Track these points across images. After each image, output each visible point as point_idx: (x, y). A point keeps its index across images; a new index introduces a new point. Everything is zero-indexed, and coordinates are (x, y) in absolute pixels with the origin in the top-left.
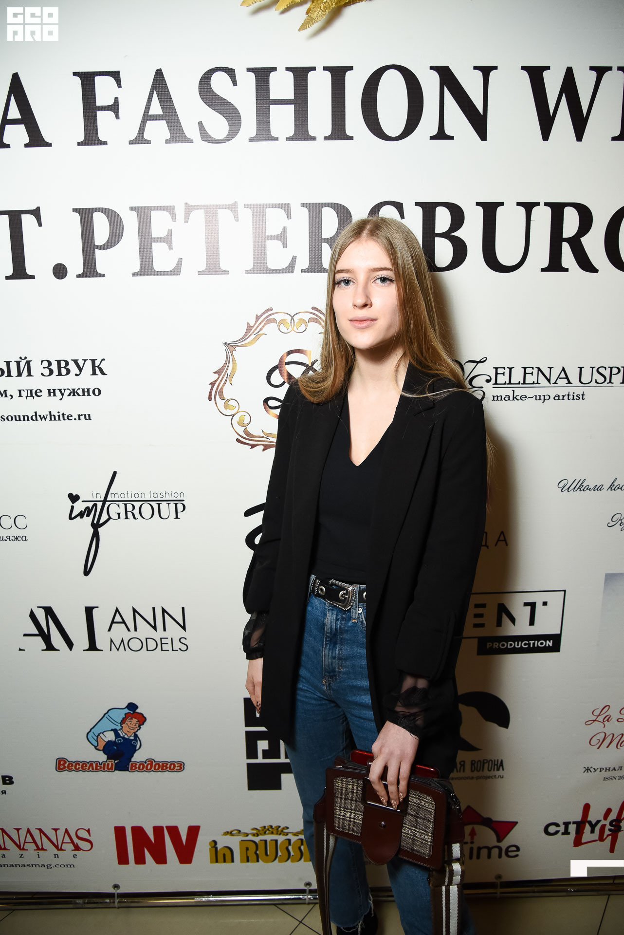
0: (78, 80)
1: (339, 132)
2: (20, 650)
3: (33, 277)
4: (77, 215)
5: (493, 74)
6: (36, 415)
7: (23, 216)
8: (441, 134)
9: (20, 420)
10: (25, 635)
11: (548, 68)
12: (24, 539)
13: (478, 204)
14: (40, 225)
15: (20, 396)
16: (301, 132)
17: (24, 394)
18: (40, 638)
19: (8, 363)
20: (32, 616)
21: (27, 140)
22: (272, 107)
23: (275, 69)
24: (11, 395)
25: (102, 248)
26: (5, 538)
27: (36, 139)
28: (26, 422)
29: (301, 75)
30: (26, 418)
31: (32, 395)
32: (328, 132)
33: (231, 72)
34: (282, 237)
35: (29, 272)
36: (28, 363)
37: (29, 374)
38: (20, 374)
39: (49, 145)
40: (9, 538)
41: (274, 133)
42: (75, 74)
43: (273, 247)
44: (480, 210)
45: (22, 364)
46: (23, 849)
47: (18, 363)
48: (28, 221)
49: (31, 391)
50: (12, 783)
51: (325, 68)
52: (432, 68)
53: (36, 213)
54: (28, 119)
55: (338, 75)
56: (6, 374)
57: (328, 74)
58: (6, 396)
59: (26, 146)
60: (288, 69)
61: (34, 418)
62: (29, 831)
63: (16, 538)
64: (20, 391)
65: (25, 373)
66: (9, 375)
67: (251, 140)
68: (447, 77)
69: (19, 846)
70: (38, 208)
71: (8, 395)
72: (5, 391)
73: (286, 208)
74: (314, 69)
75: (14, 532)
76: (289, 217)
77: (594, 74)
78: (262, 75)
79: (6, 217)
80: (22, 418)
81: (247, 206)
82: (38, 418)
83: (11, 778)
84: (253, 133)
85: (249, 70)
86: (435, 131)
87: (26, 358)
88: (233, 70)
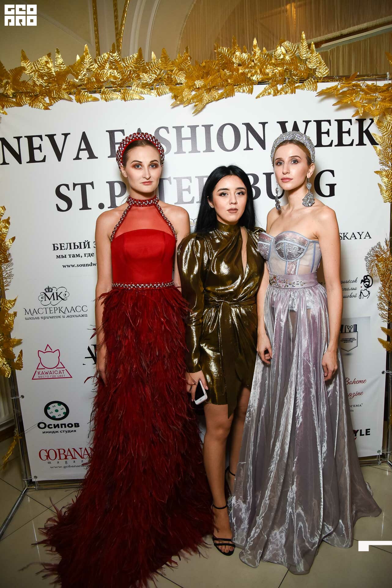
0: (108, 133)
1: (209, 149)
2: (83, 364)
3: (90, 209)
4: (108, 184)
5: (266, 125)
6: (91, 264)
7: (87, 185)
8: (248, 148)
9: (85, 266)
10: (86, 358)
11: (287, 122)
12: (86, 316)
13: (264, 174)
14: (93, 188)
15: (85, 256)
16: (194, 149)
17: (87, 255)
18: (92, 359)
19: (80, 243)
20: (89, 349)
21: (88, 156)
22: (183, 141)
23: (183, 127)
24: (81, 256)
25: (118, 196)
26: (78, 316)
27: (92, 156)
28: (87, 267)
29: (193, 128)
30: (87, 265)
31: (90, 256)
32: (205, 149)
33: (166, 128)
34: (188, 190)
35: (89, 207)
36: (88, 243)
37: (89, 247)
38: (85, 247)
39: (97, 158)
40: (79, 316)
41: (184, 150)
42: (107, 131)
43: (185, 193)
44: (265, 176)
45: (86, 243)
46: (83, 458)
47: (84, 243)
48: (88, 187)
49: (90, 254)
50: (78, 426)
51: (203, 126)
52: (243, 124)
53: (92, 184)
54: (89, 148)
55: (208, 128)
56: (79, 248)
57: (204, 128)
58: (79, 257)
59: (88, 158)
60: (188, 126)
61: (91, 265)
62: (86, 449)
63: (83, 316)
64: (85, 254)
65: (87, 247)
66: (81, 248)
67: (175, 153)
68: (249, 127)
69: (81, 457)
70: (93, 182)
71: (80, 256)
72: (79, 255)
73: (190, 178)
74: (198, 126)
75: (82, 313)
76: (191, 182)
77: (305, 124)
78: (179, 129)
79: (80, 186)
80: (86, 265)
81: (174, 178)
82: (92, 265)
83: (78, 424)
84: (176, 151)
85: (173, 127)
86: (245, 147)
87: (87, 241)
88: (168, 128)
